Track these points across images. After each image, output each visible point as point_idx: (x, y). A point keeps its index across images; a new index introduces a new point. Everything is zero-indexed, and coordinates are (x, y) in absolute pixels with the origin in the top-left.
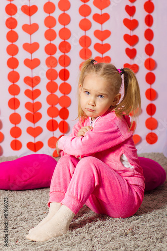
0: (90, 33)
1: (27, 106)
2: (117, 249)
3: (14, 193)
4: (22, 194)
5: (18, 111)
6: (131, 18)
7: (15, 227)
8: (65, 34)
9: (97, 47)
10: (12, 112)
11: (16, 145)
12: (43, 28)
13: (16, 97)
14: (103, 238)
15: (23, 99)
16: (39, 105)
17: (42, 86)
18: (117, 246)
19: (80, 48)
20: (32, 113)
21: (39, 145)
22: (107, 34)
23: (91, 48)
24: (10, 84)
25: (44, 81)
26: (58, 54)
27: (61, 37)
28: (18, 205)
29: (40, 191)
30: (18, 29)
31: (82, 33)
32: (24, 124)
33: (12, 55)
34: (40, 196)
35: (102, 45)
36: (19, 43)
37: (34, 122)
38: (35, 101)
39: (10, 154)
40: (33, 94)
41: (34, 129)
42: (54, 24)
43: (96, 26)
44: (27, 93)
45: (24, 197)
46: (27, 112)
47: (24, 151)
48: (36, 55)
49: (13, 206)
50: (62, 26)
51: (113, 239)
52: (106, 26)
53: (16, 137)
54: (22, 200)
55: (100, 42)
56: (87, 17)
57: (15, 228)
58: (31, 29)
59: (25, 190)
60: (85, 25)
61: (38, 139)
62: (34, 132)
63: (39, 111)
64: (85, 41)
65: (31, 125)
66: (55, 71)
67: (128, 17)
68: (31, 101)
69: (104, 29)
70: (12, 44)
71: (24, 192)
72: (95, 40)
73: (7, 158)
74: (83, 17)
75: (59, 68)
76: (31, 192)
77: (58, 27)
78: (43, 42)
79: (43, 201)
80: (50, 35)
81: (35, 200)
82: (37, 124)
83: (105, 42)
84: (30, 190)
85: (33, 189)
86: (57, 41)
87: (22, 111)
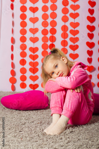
0: (68, 24)
1: (31, 63)
2: (81, 146)
3: (21, 112)
4: (26, 113)
5: (25, 66)
6: (92, 16)
7: (21, 130)
8: (54, 24)
9: (71, 32)
10: (22, 67)
11: (23, 86)
12: (41, 20)
13: (24, 58)
14: (73, 139)
15: (28, 60)
16: (37, 64)
17: (39, 53)
18: (81, 144)
19: (62, 32)
20: (33, 68)
21: (37, 86)
22: (77, 25)
23: (68, 32)
24: (21, 51)
25: (41, 50)
26: (49, 35)
27: (51, 25)
28: (24, 118)
29: (37, 111)
30: (27, 20)
31: (63, 24)
32: (28, 74)
33: (23, 35)
34: (36, 114)
35: (74, 31)
36: (27, 28)
37: (34, 73)
38: (35, 61)
39: (19, 90)
40: (34, 57)
41: (34, 77)
42: (48, 18)
43: (71, 20)
44: (31, 56)
45: (27, 114)
46: (30, 67)
47: (28, 89)
48: (37, 35)
49: (21, 119)
50: (52, 20)
51: (79, 140)
52: (77, 20)
53: (23, 81)
54: (26, 116)
55: (73, 29)
56: (66, 15)
57: (21, 131)
58: (34, 20)
59: (27, 110)
60: (65, 19)
61: (36, 82)
63: (37, 67)
64: (64, 28)
65: (32, 74)
66: (47, 45)
67: (90, 15)
68: (33, 61)
69: (76, 22)
70: (23, 29)
71: (27, 111)
72: (70, 28)
73: (18, 92)
74: (64, 15)
75: (49, 43)
76: (31, 111)
77: (49, 20)
78: (41, 28)
79: (38, 116)
80: (45, 24)
81: (33, 116)
82: (36, 74)
83: (76, 29)
84: (31, 110)
85: (32, 110)
86: (49, 28)
87: (27, 67)
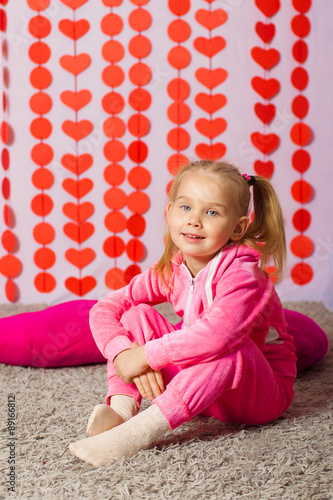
0: (188, 75)
1: (68, 209)
2: (233, 479)
3: (41, 373)
4: (55, 375)
5: (50, 219)
6: (267, 47)
7: (42, 435)
8: (141, 74)
9: (201, 100)
10: (38, 220)
11: (45, 283)
12: (99, 64)
13: (46, 192)
14: (207, 458)
15: (59, 196)
16: (89, 209)
17: (96, 173)
18: (234, 473)
19: (169, 101)
20: (76, 223)
21: (90, 283)
22: (220, 76)
23: (190, 102)
24: (36, 167)
25: (101, 163)
26: (127, 114)
27: (133, 80)
28: (49, 394)
29: (90, 369)
30: (53, 65)
31: (172, 74)
32: (61, 244)
33: (41, 113)
34: (89, 378)
35: (211, 96)
36: (54, 92)
37: (80, 240)
38: (83, 200)
39: (33, 299)
40: (79, 188)
41: (80, 253)
42: (121, 56)
43: (199, 61)
44: (68, 185)
45: (59, 380)
46: (67, 220)
47: (60, 295)
48: (85, 114)
49: (39, 397)
50: (135, 61)
51: (226, 460)
52: (218, 61)
53: (44, 268)
54: (55, 386)
55: (206, 91)
56: (183, 44)
57: (42, 438)
58: (76, 64)
59: (60, 367)
60: (179, 59)
61: (87, 272)
62: (81, 258)
63: (91, 220)
64: (178, 89)
65: (74, 245)
66: (121, 145)
67: (260, 44)
68: (74, 200)
69: (214, 67)
70: (40, 93)
71: (59, 371)
72: (197, 88)
73: (28, 306)
74: (175, 44)
75: (128, 139)
76: (73, 371)
77: (127, 62)
78: (99, 90)
79: (96, 387)
80: (112, 76)
81: (80, 386)
82: (86, 245)
83: (217, 91)
84: (71, 366)
85: (76, 366)
86: (126, 89)
87: (57, 219)
